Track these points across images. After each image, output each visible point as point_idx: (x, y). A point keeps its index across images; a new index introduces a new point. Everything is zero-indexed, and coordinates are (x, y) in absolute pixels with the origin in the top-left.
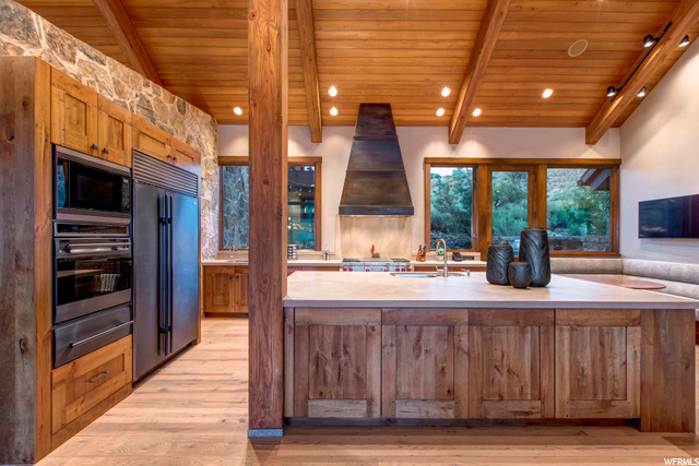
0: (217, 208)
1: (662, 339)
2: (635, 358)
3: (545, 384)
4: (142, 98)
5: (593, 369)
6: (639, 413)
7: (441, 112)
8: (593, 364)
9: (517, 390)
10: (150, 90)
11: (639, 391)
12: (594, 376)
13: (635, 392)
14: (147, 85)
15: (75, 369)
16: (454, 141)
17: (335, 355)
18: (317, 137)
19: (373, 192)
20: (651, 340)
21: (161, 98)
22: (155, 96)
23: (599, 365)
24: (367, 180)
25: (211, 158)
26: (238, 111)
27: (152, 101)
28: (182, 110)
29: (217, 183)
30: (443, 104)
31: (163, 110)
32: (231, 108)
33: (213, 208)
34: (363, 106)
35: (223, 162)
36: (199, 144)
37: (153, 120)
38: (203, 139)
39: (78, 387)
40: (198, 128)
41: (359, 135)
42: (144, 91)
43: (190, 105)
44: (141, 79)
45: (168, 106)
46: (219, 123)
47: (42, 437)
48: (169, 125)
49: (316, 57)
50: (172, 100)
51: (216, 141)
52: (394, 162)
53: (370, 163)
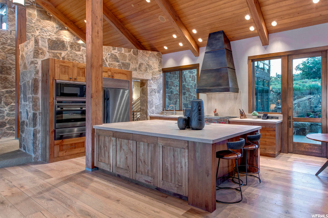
0: (162, 92)
1: (197, 158)
2: (185, 166)
3: (154, 170)
4: (112, 54)
5: (171, 167)
6: (187, 195)
7: (252, 29)
8: (171, 165)
9: (147, 171)
10: (116, 51)
11: (187, 183)
12: (171, 171)
13: (186, 183)
14: (114, 49)
15: (62, 142)
16: (265, 43)
17: (104, 147)
18: (197, 54)
19: (212, 80)
20: (192, 157)
21: (123, 52)
22: (119, 52)
23: (173, 166)
24: (210, 74)
26: (166, 48)
27: (117, 55)
28: (136, 54)
29: (161, 81)
30: (250, 23)
31: (124, 56)
32: (163, 47)
33: (159, 92)
34: (210, 35)
35: (165, 71)
36: (148, 65)
37: (118, 61)
38: (151, 63)
39: (64, 147)
40: (147, 59)
41: (208, 50)
42: (113, 52)
43: (141, 51)
44: (111, 48)
45: (127, 54)
46: (163, 53)
47: (51, 157)
48: (127, 61)
49: (179, 18)
50: (130, 51)
51: (160, 62)
52: (222, 63)
53: (211, 65)
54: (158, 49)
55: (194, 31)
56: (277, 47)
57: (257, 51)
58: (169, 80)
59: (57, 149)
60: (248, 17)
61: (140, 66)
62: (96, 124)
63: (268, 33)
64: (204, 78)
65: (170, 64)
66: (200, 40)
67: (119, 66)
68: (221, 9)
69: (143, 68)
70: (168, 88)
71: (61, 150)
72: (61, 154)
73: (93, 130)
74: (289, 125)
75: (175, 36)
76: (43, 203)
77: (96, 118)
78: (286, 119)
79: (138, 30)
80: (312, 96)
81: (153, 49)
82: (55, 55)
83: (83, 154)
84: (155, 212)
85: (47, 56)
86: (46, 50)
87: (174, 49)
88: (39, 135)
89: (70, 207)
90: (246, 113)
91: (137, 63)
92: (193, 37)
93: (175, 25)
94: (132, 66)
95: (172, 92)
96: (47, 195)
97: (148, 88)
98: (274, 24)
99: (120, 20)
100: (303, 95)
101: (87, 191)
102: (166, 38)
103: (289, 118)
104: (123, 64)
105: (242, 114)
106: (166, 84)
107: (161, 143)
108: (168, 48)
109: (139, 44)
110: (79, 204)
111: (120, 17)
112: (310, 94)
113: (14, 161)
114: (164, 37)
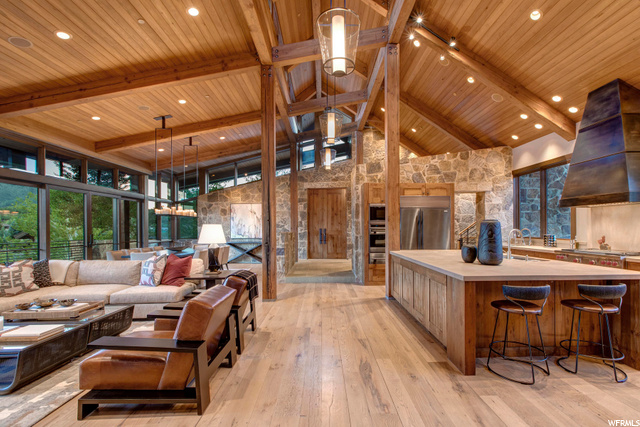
0: (512, 207)
1: (453, 298)
2: (445, 307)
4: (431, 166)
5: (435, 307)
8: (435, 304)
10: (436, 160)
11: (446, 329)
14: (434, 158)
15: (376, 267)
18: (570, 136)
20: (450, 297)
21: (446, 159)
22: (439, 161)
24: (586, 171)
25: (503, 174)
26: (515, 137)
27: (438, 164)
28: (465, 157)
29: (511, 190)
31: (447, 164)
32: (510, 137)
33: (506, 208)
34: (589, 95)
35: (517, 175)
36: (486, 170)
37: (439, 173)
38: (490, 166)
39: (377, 272)
40: (484, 161)
41: (584, 126)
42: (432, 162)
43: (473, 152)
44: (430, 157)
45: (452, 161)
46: (513, 147)
47: (367, 282)
48: (452, 170)
49: (523, 87)
50: (455, 156)
51: (510, 162)
52: (612, 145)
53: (591, 152)
54: (504, 142)
55: (557, 99)
58: (528, 188)
59: (371, 272)
61: (472, 173)
62: (394, 249)
64: (575, 179)
65: (525, 161)
66: (573, 110)
67: (441, 179)
68: (599, 43)
69: (477, 175)
70: (524, 201)
71: (374, 275)
72: (375, 278)
73: (390, 256)
75: (524, 117)
76: (337, 313)
77: (393, 243)
79: (470, 122)
81: (497, 144)
82: (373, 179)
83: (383, 283)
84: (406, 349)
85: (366, 180)
86: (364, 174)
87: (530, 136)
88: (360, 258)
89: (349, 321)
91: (467, 170)
92: (558, 110)
93: (516, 102)
94: (459, 176)
95: (534, 208)
96: (344, 308)
97: (486, 203)
99: (445, 117)
101: (371, 314)
102: (512, 124)
104: (446, 175)
106: (520, 196)
108: (520, 137)
109: (476, 141)
110: (357, 321)
111: (445, 113)
113: (343, 278)
114: (508, 123)
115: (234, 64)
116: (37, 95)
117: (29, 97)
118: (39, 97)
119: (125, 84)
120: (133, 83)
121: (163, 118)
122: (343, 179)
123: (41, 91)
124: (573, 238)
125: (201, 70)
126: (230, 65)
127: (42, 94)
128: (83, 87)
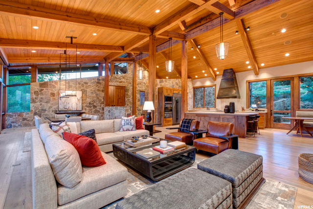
0: (193, 98)
1: (239, 121)
4: (176, 82)
7: (249, 67)
15: (166, 119)
16: (257, 74)
18: (215, 79)
20: (237, 121)
24: (224, 90)
25: (191, 87)
30: (248, 65)
34: (224, 70)
35: (194, 88)
38: (189, 85)
41: (223, 78)
47: (163, 125)
51: (193, 84)
52: (232, 84)
53: (225, 85)
54: (192, 77)
55: (215, 69)
56: (264, 76)
57: (252, 77)
59: (165, 121)
60: (247, 63)
63: (259, 68)
64: (221, 92)
65: (198, 84)
66: (218, 73)
74: (271, 114)
75: (203, 71)
78: (269, 111)
80: (285, 99)
85: (159, 86)
86: (159, 83)
87: (202, 77)
90: (245, 108)
92: (214, 72)
95: (197, 99)
98: (263, 65)
100: (278, 98)
102: (198, 72)
103: (271, 111)
104: (180, 86)
105: (243, 109)
107: (221, 117)
112: (284, 97)
115: (143, 30)
116: (32, 7)
117: (26, 7)
118: (35, 10)
119: (95, 22)
120: (99, 23)
121: (72, 38)
122: (124, 82)
123: (37, 6)
124: (215, 107)
125: (130, 28)
126: (141, 30)
127: (37, 9)
128: (69, 15)
